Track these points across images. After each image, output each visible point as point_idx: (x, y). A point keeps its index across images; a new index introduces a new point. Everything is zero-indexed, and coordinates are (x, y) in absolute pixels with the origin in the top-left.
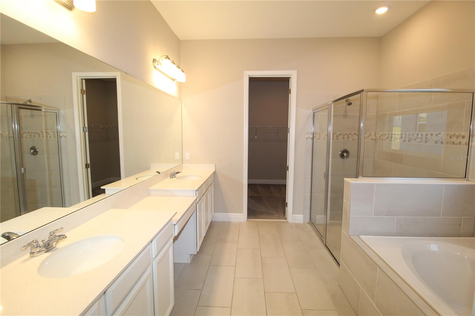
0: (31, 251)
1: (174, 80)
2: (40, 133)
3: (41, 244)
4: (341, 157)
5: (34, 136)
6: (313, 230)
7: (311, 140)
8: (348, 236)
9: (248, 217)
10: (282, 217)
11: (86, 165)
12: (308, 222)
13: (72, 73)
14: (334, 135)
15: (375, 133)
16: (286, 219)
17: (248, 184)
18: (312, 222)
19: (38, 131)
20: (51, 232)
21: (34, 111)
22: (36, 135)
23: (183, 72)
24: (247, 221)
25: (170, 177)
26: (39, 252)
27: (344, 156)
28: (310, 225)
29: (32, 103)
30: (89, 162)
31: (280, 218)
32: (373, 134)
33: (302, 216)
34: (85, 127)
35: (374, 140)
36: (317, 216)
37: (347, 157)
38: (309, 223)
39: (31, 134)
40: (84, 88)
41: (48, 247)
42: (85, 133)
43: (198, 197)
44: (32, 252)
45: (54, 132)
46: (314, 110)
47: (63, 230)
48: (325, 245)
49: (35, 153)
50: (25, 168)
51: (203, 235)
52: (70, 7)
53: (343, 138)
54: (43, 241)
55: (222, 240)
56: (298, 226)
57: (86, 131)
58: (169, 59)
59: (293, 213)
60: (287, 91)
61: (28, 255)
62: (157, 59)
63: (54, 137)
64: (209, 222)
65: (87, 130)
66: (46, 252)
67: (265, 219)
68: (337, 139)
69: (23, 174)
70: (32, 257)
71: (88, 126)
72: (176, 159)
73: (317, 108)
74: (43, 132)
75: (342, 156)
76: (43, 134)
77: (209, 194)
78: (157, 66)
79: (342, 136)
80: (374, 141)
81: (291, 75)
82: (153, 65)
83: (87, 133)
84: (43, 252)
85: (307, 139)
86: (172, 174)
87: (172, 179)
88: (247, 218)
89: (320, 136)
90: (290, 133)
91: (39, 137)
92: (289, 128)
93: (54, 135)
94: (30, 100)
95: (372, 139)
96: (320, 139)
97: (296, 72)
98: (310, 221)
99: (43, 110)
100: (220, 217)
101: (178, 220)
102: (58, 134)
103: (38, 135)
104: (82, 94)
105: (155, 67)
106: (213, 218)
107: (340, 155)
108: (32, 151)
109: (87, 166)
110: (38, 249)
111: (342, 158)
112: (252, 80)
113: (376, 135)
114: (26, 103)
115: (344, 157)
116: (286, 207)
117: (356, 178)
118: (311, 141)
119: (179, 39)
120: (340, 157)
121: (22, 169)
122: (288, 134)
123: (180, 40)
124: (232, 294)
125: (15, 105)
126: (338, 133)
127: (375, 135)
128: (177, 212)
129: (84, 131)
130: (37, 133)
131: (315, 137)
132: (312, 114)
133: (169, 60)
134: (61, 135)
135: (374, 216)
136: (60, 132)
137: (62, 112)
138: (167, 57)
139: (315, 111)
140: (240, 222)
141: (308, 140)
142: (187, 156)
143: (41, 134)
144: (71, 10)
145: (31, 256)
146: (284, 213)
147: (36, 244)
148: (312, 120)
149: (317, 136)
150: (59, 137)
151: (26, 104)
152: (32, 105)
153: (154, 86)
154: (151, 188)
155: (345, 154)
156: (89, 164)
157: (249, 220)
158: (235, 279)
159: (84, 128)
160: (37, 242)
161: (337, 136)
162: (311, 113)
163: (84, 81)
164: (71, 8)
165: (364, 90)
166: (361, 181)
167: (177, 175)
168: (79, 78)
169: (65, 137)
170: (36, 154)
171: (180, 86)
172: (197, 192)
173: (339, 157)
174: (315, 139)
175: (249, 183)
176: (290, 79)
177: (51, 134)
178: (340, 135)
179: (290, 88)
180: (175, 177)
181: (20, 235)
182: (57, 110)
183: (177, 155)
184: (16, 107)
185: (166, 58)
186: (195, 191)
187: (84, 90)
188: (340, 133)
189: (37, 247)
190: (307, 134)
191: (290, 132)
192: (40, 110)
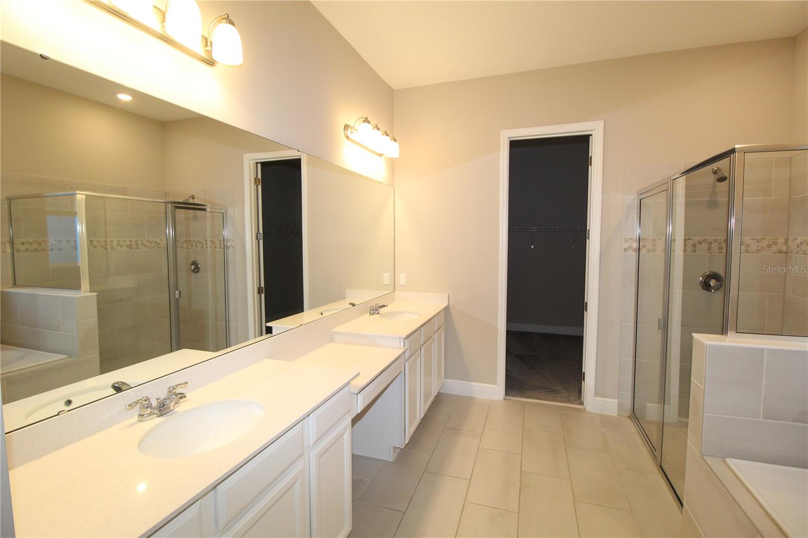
0: (140, 411)
1: (381, 155)
2: (203, 241)
3: (154, 403)
4: (704, 288)
5: (196, 246)
6: (638, 432)
7: (634, 253)
8: (699, 455)
9: (506, 392)
10: (575, 400)
11: (259, 288)
12: (628, 415)
13: (244, 155)
14: (686, 243)
15: (785, 239)
16: (582, 403)
17: (507, 332)
18: (635, 416)
19: (201, 240)
20: (170, 387)
21: (197, 211)
22: (199, 244)
23: (395, 141)
24: (505, 399)
25: (370, 313)
26: (150, 414)
27: (710, 285)
28: (632, 421)
29: (195, 200)
30: (263, 285)
31: (570, 401)
32: (781, 240)
33: (616, 401)
34: (260, 233)
35: (785, 253)
36: (648, 404)
37: (719, 289)
38: (630, 417)
39: (192, 243)
40: (260, 176)
41: (162, 409)
42: (259, 241)
43: (407, 349)
44: (141, 414)
45: (220, 241)
46: (641, 194)
47: (187, 386)
48: (660, 466)
49: (196, 270)
50: (180, 292)
51: (420, 415)
52: (211, 62)
53: (708, 248)
54: (158, 399)
55: (454, 429)
56: (605, 420)
57: (261, 239)
58: (369, 122)
59: (597, 394)
60: (586, 161)
61: (136, 418)
62: (351, 125)
63: (220, 248)
64: (434, 393)
65: (262, 237)
66: (159, 417)
67: (539, 399)
68: (694, 251)
69: (178, 299)
70: (140, 421)
71: (263, 230)
72: (385, 283)
73: (646, 190)
74: (206, 241)
75: (706, 286)
76: (207, 244)
77: (433, 344)
78: (351, 136)
79: (704, 246)
80: (784, 255)
81: (592, 130)
82: (345, 134)
83: (261, 242)
84: (155, 415)
85: (626, 250)
86: (372, 308)
87: (373, 316)
88: (506, 395)
89: (654, 245)
90: (590, 239)
91: (203, 248)
92: (589, 230)
93: (220, 244)
94: (192, 195)
95: (780, 252)
96: (654, 250)
97: (601, 124)
98: (633, 415)
99: (208, 210)
100: (456, 387)
101: (362, 386)
102: (225, 244)
103: (201, 244)
104: (256, 184)
105: (348, 138)
106: (442, 387)
107: (701, 283)
108: (193, 267)
109: (260, 291)
110: (149, 411)
111: (707, 290)
112: (516, 146)
113: (790, 243)
114: (188, 200)
115: (710, 289)
116: (583, 382)
117: (722, 334)
118: (634, 255)
119: (390, 87)
120: (702, 289)
121: (177, 292)
122: (587, 240)
123: (392, 89)
124: (456, 531)
125: (170, 204)
126: (697, 239)
127: (786, 242)
128: (359, 374)
129: (257, 239)
130: (200, 242)
131: (644, 246)
132: (636, 202)
133: (368, 124)
134: (229, 244)
135: (763, 419)
136: (228, 241)
137: (230, 212)
138: (366, 120)
139: (643, 196)
140: (491, 401)
141: (627, 253)
142: (402, 278)
143: (204, 244)
144: (212, 65)
145: (140, 419)
146: (579, 393)
147: (147, 402)
148: (636, 214)
149: (649, 245)
150: (225, 248)
151: (187, 202)
152: (195, 202)
153: (345, 168)
154: (335, 330)
155: (713, 283)
156: (263, 287)
157: (508, 398)
158: (466, 503)
159: (257, 233)
160: (147, 399)
161: (694, 245)
162: (634, 200)
163: (259, 165)
164: (213, 63)
165: (736, 150)
166: (732, 340)
167: (382, 310)
168: (252, 162)
169: (233, 247)
170: (198, 271)
171: (392, 164)
172: (406, 340)
173: (699, 287)
174: (643, 251)
175: (510, 329)
176: (591, 137)
177: (217, 243)
178: (700, 243)
179: (590, 156)
180: (378, 313)
181: (133, 386)
182: (223, 209)
183: (387, 278)
184: (171, 206)
185: (364, 121)
186: (402, 340)
187: (259, 179)
188: (701, 239)
189: (148, 407)
190: (626, 242)
191: (590, 237)
192: (205, 210)
